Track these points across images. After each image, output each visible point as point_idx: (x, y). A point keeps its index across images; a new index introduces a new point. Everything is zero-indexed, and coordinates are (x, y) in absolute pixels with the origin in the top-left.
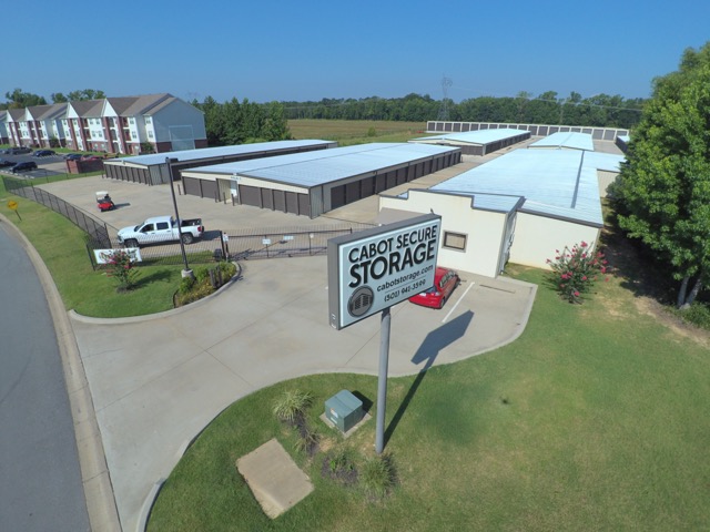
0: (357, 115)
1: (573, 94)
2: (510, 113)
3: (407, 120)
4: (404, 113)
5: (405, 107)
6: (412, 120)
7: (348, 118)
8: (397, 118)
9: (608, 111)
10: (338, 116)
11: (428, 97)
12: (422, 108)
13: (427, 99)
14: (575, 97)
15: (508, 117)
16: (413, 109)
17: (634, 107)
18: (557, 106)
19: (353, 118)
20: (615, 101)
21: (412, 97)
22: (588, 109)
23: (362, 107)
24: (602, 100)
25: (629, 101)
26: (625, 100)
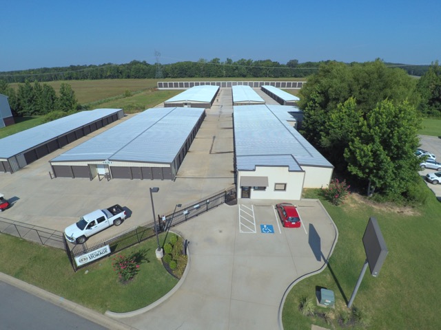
0: (99, 76)
1: (228, 59)
2: (197, 71)
3: (135, 78)
4: (132, 73)
5: (132, 70)
6: (138, 78)
7: (93, 79)
8: (128, 77)
9: (247, 68)
10: (85, 77)
11: (145, 62)
12: (143, 70)
13: (145, 63)
14: (229, 61)
15: (196, 74)
16: (138, 71)
17: (259, 65)
18: (221, 66)
19: (96, 78)
20: (249, 63)
21: (135, 63)
22: (237, 68)
23: (102, 70)
24: (242, 62)
25: (255, 62)
26: (253, 62)
